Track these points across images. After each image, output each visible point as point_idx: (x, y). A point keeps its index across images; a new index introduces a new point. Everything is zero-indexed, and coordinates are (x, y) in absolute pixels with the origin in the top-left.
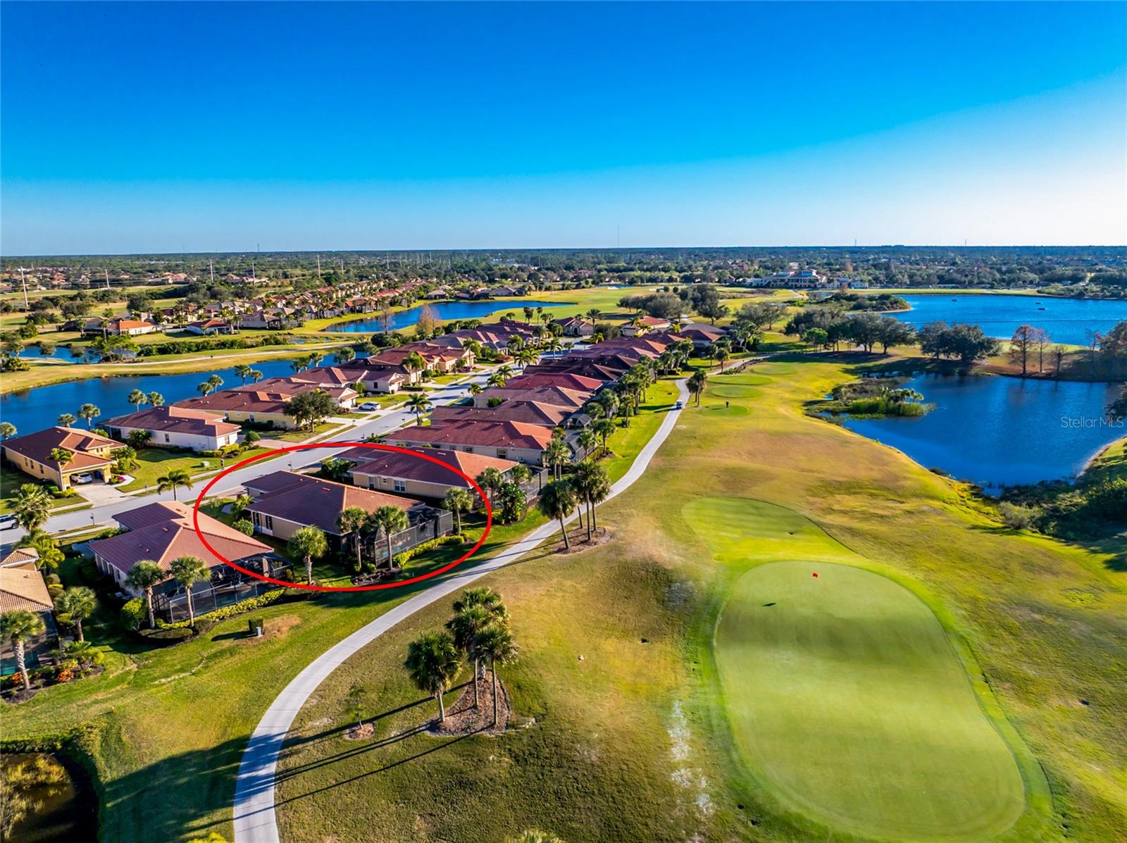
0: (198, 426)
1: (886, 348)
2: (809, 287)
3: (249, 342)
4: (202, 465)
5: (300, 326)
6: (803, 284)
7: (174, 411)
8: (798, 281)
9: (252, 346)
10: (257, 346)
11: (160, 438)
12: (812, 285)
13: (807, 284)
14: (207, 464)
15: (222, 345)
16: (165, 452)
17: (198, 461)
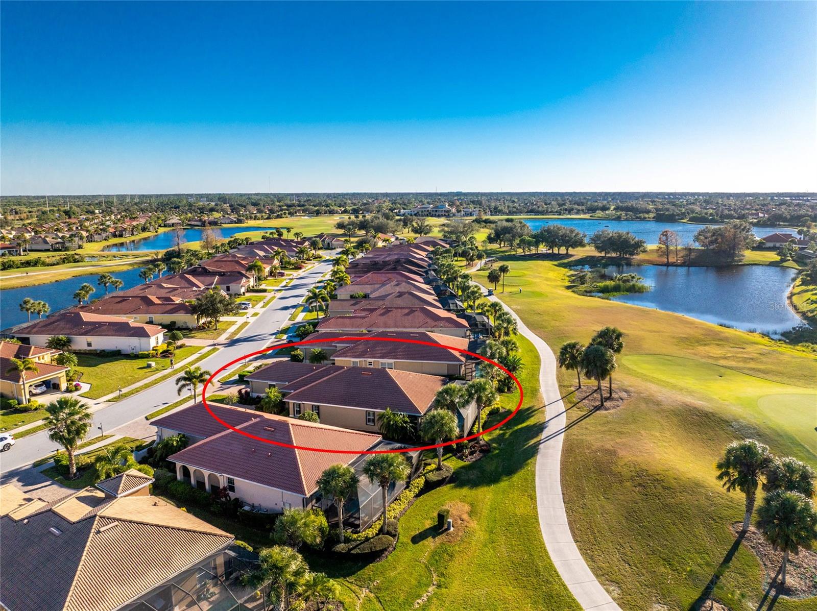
0: (122, 329)
1: (567, 250)
2: (445, 215)
3: (47, 260)
4: (149, 366)
5: (80, 247)
6: (440, 213)
7: (87, 317)
8: (436, 211)
9: (54, 265)
10: (58, 264)
11: (81, 342)
12: (447, 214)
13: (443, 213)
14: (153, 364)
15: (28, 264)
16: (93, 357)
17: (142, 363)
